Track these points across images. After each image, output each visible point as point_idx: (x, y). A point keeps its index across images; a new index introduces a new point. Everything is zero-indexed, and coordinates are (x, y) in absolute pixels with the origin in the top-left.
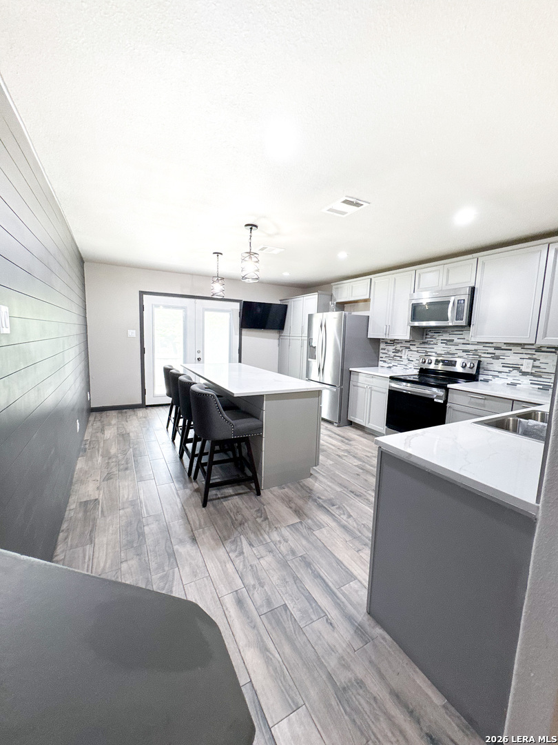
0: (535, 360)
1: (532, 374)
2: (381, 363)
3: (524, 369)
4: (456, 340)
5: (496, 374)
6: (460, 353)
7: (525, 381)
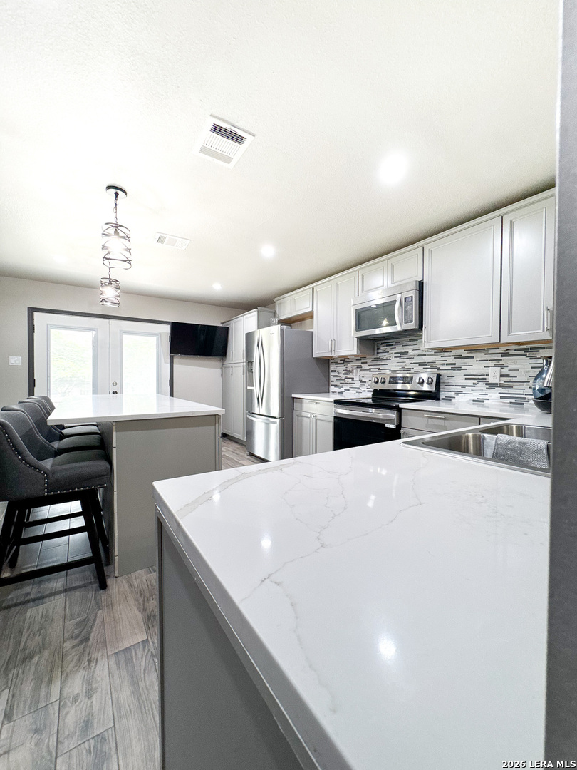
0: (502, 367)
1: (500, 385)
2: (332, 389)
3: (491, 380)
4: (411, 353)
5: (459, 389)
6: (417, 368)
7: (494, 395)
